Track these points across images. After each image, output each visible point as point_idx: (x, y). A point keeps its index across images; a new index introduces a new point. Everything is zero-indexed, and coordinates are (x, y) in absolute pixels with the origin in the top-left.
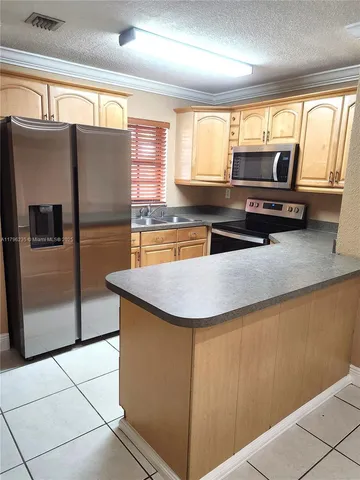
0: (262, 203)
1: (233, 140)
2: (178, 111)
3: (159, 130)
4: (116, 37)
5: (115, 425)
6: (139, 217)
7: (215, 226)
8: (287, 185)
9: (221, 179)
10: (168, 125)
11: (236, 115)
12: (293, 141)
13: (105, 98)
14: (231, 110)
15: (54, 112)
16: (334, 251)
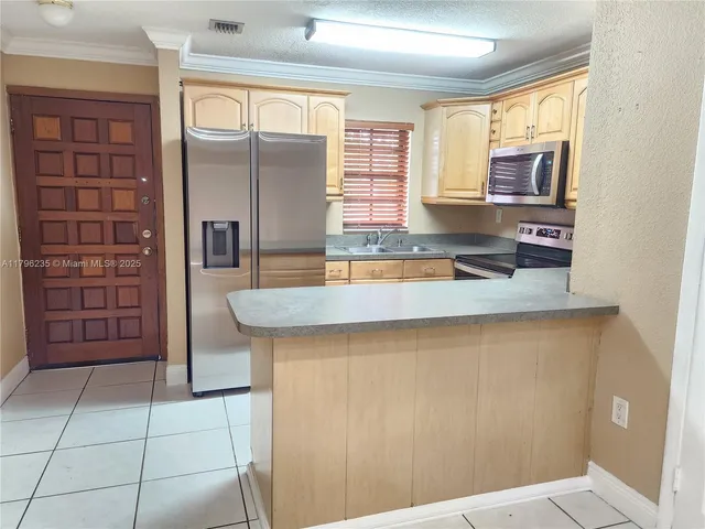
0: (535, 228)
1: (494, 141)
2: (426, 107)
3: (403, 133)
4: (302, 30)
5: (243, 470)
6: (366, 245)
7: (460, 258)
8: (550, 199)
9: (478, 195)
10: (411, 127)
11: (497, 106)
12: (562, 137)
13: (315, 100)
14: (493, 100)
15: (254, 120)
16: (568, 290)
